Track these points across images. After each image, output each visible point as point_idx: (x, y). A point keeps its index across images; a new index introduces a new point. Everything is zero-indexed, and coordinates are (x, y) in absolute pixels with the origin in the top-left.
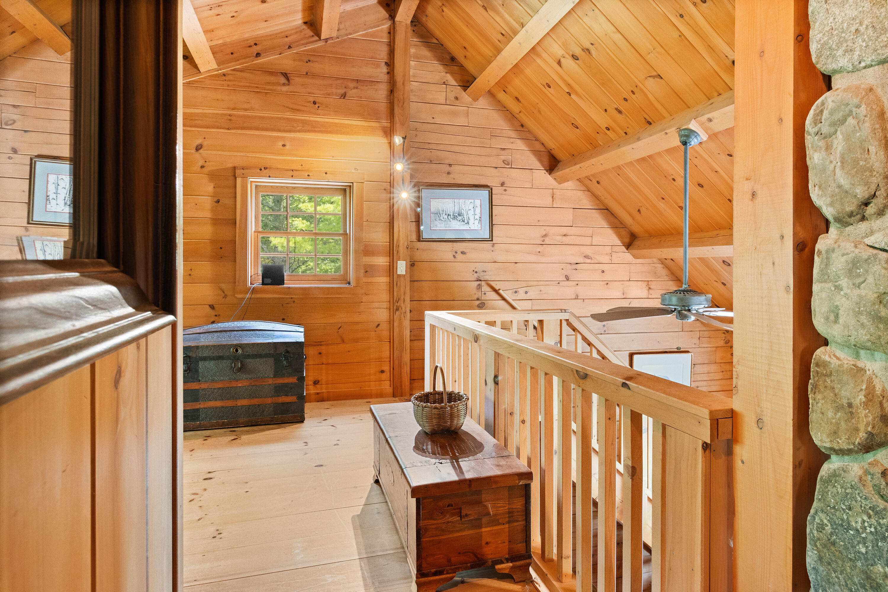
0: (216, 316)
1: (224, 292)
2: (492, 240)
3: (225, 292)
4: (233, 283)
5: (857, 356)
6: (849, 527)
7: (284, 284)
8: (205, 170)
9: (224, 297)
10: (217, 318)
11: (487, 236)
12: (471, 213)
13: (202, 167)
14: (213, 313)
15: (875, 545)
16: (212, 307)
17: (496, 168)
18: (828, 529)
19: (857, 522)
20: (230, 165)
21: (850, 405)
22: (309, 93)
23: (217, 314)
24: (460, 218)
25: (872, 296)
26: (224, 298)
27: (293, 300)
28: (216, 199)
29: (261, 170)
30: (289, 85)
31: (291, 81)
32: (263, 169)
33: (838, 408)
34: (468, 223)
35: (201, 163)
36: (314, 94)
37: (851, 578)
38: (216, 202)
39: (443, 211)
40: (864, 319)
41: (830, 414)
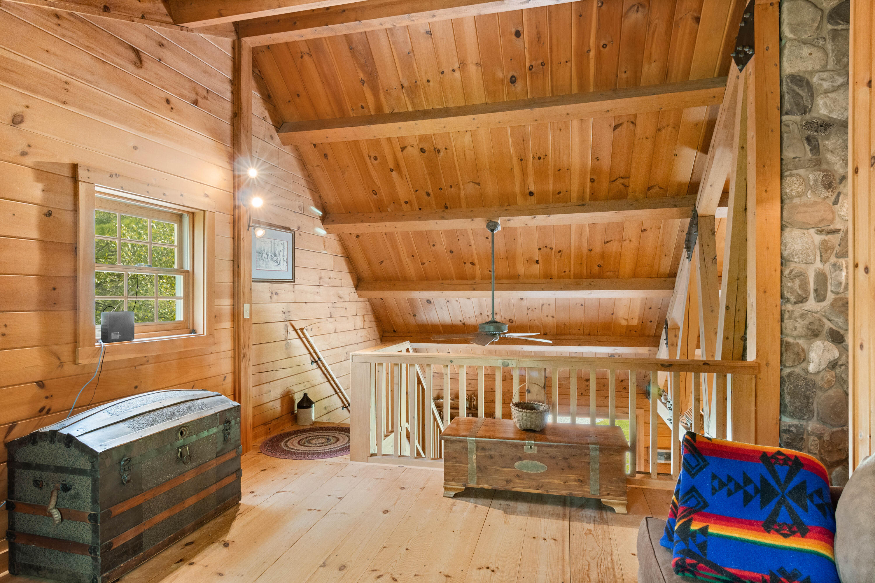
0: (47, 398)
1: (59, 359)
2: (294, 282)
3: (62, 358)
4: (73, 343)
5: (795, 339)
6: (799, 385)
7: (134, 338)
8: (29, 160)
9: (59, 366)
10: (48, 401)
11: (291, 278)
12: (281, 253)
13: (24, 154)
14: (42, 393)
15: (806, 387)
16: (41, 384)
17: (295, 212)
18: (793, 388)
19: (800, 384)
20: (67, 160)
21: (798, 353)
22: (163, 87)
23: (48, 395)
24: (275, 258)
25: (807, 323)
26: (59, 368)
27: (146, 359)
28: (45, 210)
29: (111, 176)
30: (141, 67)
31: (144, 63)
32: (114, 176)
33: (795, 354)
34: (280, 264)
35: (22, 147)
36: (167, 90)
37: (800, 399)
38: (46, 215)
39: (264, 250)
40: (805, 329)
41: (792, 356)
